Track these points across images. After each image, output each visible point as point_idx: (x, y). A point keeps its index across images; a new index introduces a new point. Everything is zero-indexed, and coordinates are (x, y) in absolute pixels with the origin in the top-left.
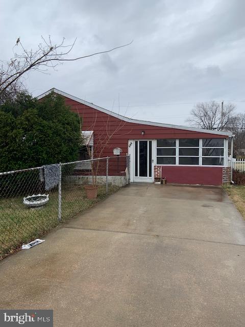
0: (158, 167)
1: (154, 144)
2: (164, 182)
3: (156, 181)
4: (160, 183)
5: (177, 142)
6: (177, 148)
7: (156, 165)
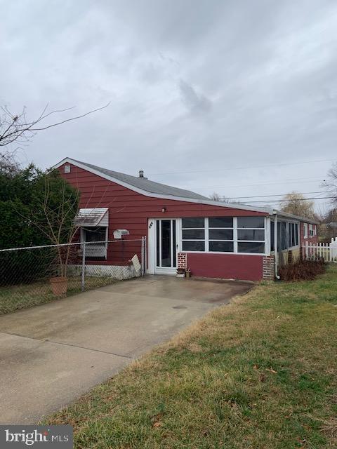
0: (182, 254)
1: (179, 223)
2: (188, 275)
3: (178, 273)
4: (182, 276)
5: (207, 222)
6: (207, 229)
7: (182, 252)
